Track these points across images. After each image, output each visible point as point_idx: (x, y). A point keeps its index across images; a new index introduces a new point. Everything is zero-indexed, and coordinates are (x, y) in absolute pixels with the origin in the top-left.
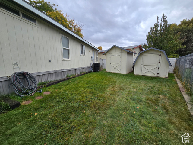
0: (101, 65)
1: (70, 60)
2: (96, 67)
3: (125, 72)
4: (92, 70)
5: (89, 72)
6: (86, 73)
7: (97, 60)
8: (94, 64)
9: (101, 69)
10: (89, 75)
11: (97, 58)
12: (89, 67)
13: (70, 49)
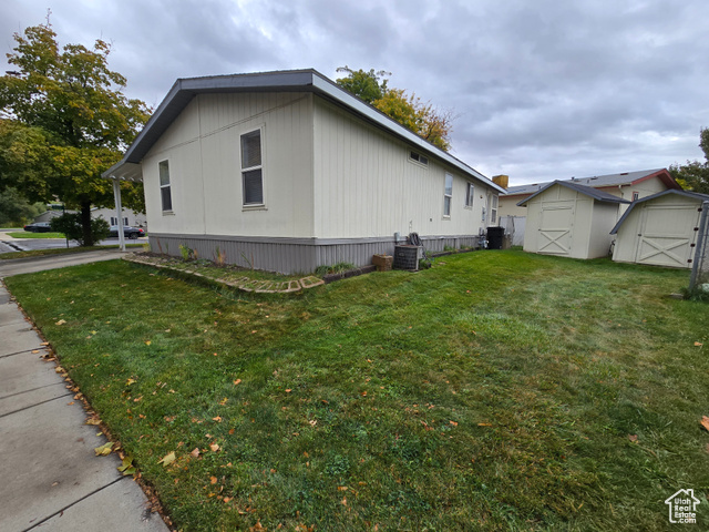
0: (506, 233)
1: (449, 219)
2: (495, 238)
3: (583, 253)
4: (485, 243)
5: (478, 249)
6: (472, 250)
7: (493, 220)
8: (489, 229)
9: (508, 245)
10: (478, 255)
11: (494, 212)
12: (477, 237)
13: (453, 196)
